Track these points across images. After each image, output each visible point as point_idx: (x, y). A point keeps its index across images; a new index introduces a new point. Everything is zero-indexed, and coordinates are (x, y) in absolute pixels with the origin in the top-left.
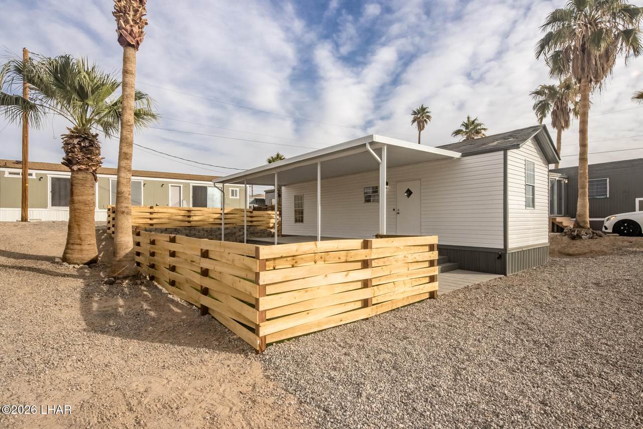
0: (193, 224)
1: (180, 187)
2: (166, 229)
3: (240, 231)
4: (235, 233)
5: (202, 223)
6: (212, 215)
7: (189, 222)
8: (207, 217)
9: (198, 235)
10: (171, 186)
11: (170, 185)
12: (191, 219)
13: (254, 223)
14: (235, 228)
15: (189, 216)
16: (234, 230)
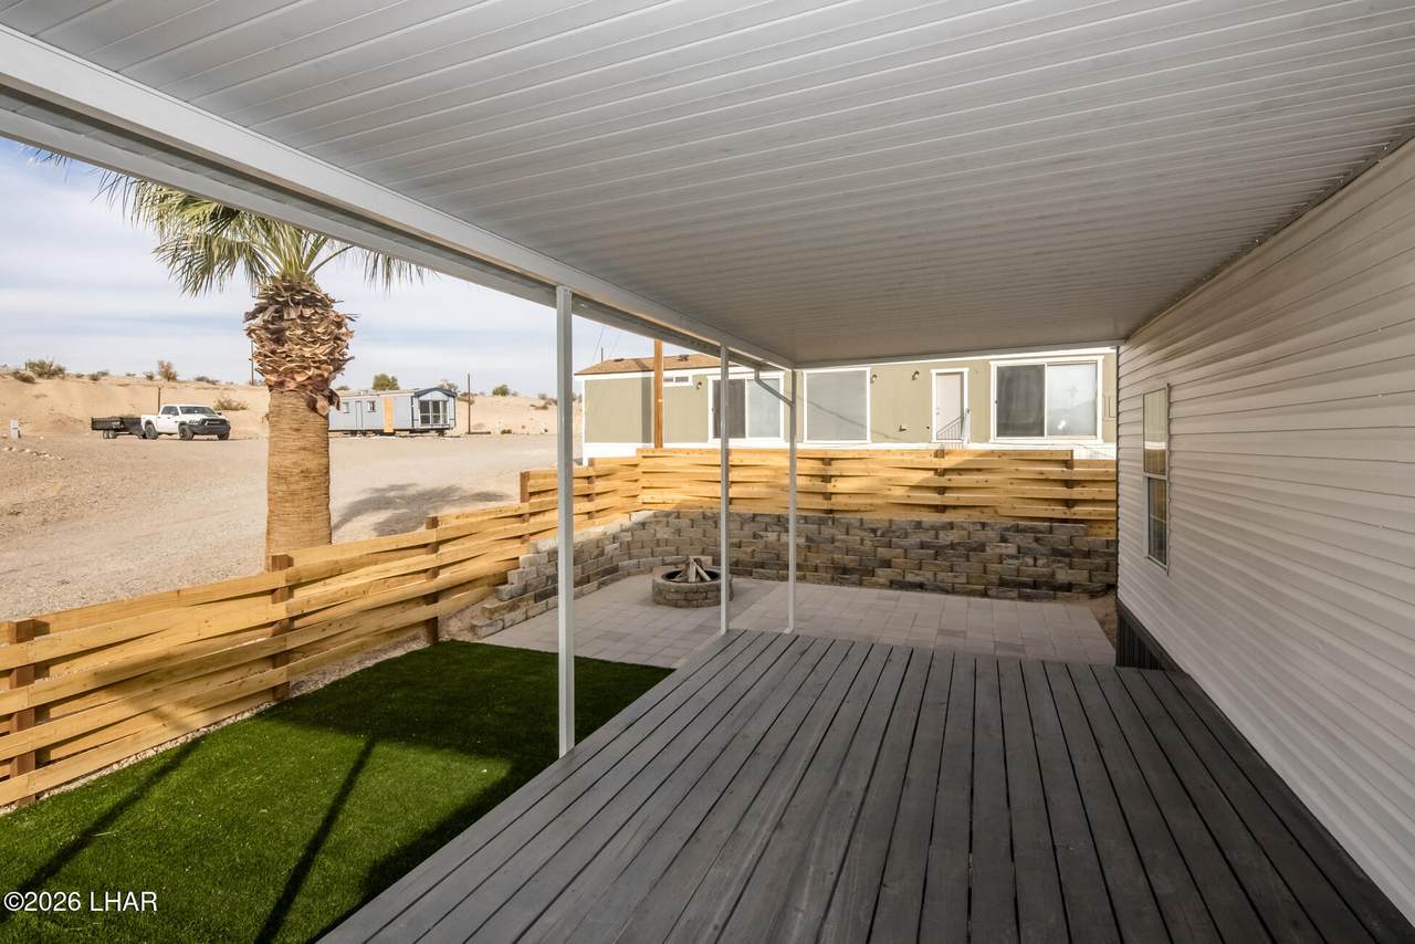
0: (837, 502)
1: (961, 374)
2: (755, 516)
3: (1004, 540)
4: (981, 547)
5: (869, 501)
6: (902, 474)
7: (828, 496)
8: (882, 480)
9: (844, 541)
10: (938, 374)
11: (934, 372)
12: (830, 488)
13: (1080, 511)
14: (984, 525)
15: (826, 479)
16: (980, 536)
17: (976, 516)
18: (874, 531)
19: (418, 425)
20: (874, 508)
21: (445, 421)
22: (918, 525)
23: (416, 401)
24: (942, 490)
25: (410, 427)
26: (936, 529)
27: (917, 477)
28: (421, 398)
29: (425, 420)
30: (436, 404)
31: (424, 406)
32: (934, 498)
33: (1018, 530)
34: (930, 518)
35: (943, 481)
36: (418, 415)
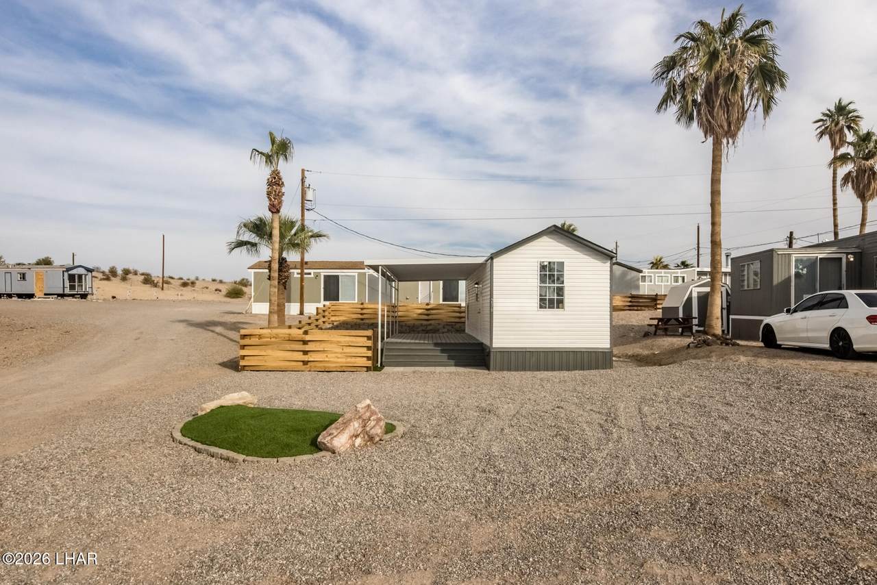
17: (437, 322)
18: (409, 327)
19: (67, 291)
20: (409, 320)
21: (86, 289)
22: (422, 325)
23: (66, 274)
24: (428, 315)
25: (62, 292)
26: (427, 325)
27: (420, 311)
28: (69, 272)
29: (72, 287)
30: (80, 276)
31: (72, 278)
32: (426, 317)
33: (447, 325)
34: (425, 323)
35: (429, 312)
36: (67, 284)
